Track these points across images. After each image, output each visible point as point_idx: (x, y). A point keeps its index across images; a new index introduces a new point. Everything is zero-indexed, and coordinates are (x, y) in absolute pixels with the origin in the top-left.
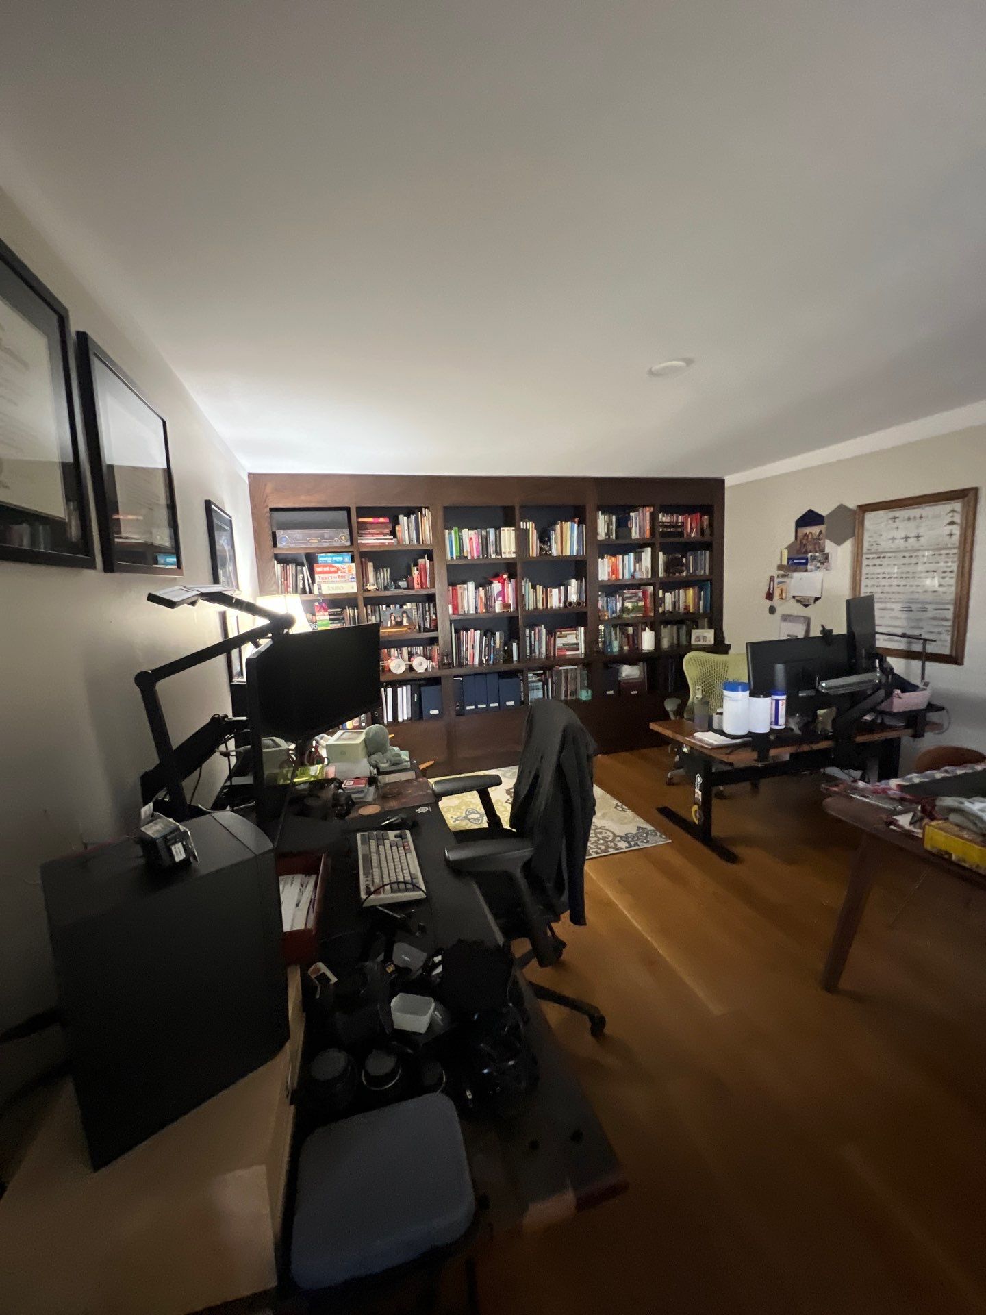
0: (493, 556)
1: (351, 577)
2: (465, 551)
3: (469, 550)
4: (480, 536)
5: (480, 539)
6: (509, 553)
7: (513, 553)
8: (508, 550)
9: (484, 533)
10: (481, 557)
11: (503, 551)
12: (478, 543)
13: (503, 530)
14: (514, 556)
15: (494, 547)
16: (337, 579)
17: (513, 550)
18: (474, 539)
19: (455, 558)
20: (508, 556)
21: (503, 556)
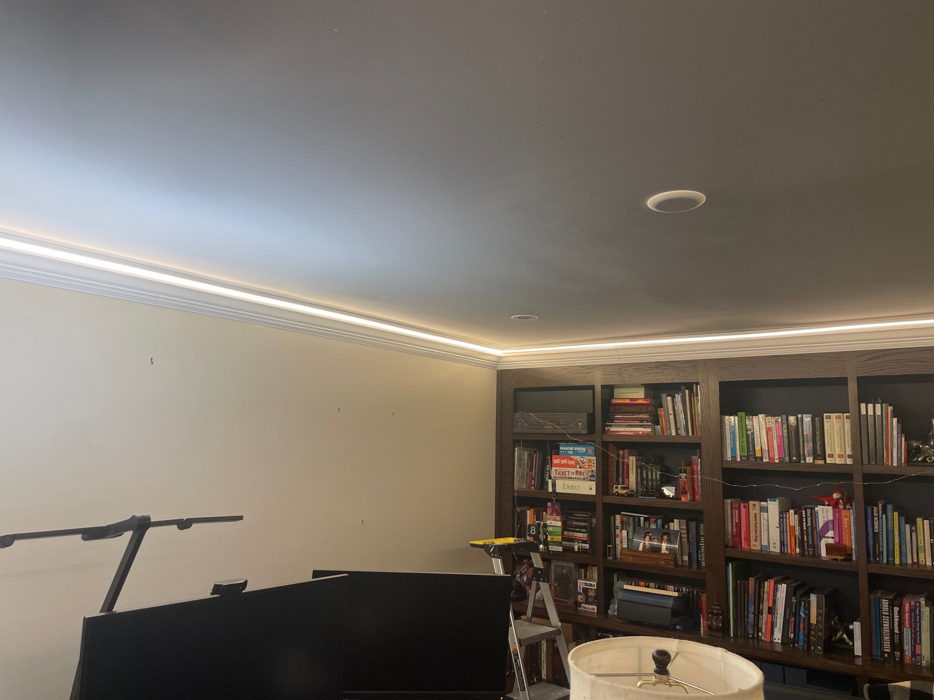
0: (809, 460)
1: (590, 474)
2: (757, 448)
3: (765, 448)
4: (785, 426)
5: (785, 431)
6: (840, 456)
7: (849, 456)
8: (838, 451)
9: (792, 419)
10: (787, 459)
11: (828, 451)
12: (780, 438)
13: (829, 417)
14: (849, 461)
15: (811, 445)
16: (574, 476)
17: (849, 451)
18: (774, 430)
19: (739, 460)
20: (838, 461)
21: (829, 461)
